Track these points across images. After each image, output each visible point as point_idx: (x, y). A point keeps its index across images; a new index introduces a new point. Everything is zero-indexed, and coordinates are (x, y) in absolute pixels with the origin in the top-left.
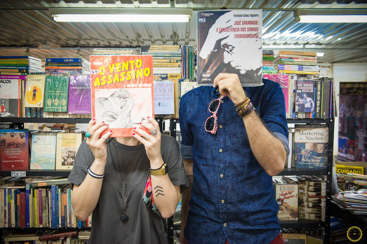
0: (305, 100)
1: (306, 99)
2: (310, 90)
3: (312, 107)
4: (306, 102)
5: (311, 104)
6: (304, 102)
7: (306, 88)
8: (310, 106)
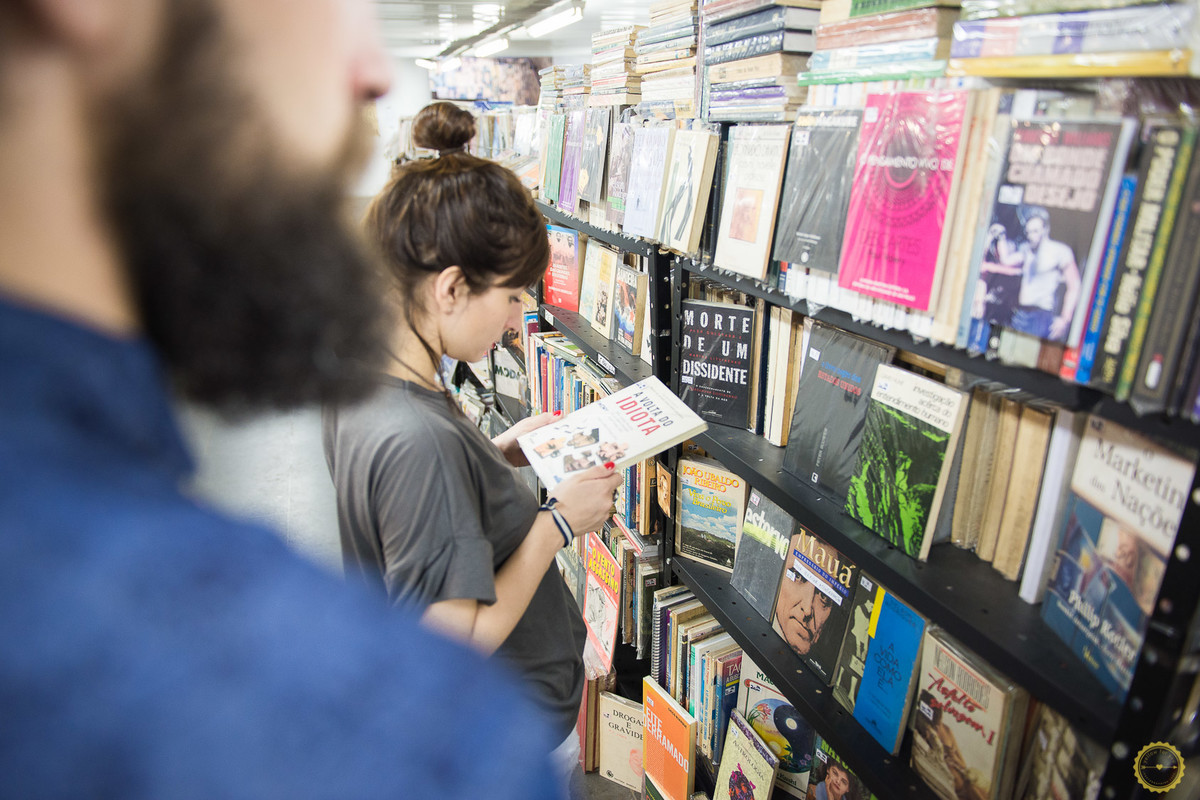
0: (1030, 257)
1: (1035, 250)
2: (1072, 193)
3: (1058, 310)
4: (1034, 272)
5: (1061, 291)
6: (1021, 265)
7: (1052, 176)
8: (1047, 303)
